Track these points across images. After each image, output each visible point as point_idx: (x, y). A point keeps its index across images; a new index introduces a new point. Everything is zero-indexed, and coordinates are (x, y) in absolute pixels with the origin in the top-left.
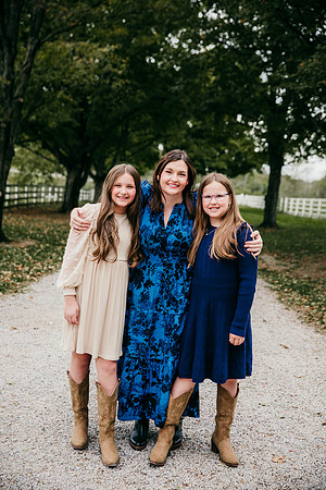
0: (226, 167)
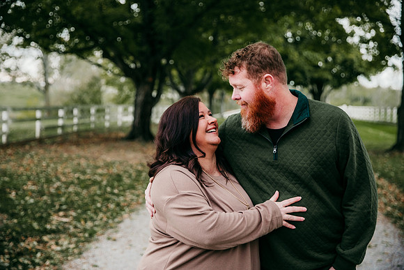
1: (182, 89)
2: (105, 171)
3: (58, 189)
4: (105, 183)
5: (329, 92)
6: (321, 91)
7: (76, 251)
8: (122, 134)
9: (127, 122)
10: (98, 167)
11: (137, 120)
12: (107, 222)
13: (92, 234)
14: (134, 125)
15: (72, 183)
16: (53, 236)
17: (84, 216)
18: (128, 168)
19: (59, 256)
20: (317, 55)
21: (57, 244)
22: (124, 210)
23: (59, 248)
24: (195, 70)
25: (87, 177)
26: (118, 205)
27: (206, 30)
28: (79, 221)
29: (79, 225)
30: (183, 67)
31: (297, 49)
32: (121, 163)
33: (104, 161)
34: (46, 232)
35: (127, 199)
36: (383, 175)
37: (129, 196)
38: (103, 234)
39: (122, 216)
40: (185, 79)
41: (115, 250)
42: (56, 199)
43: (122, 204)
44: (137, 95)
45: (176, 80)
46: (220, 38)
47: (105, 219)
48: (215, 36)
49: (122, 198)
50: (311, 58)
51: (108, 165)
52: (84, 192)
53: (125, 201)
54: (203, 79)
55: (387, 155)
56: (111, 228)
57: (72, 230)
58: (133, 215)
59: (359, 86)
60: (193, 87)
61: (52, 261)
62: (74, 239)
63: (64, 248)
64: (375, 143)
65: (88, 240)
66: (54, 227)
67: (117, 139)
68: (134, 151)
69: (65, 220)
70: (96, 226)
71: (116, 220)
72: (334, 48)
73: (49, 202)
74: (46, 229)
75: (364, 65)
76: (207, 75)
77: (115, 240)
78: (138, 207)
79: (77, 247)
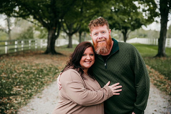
0: (130, 26)
1: (68, 31)
2: (36, 68)
3: (16, 76)
4: (36, 73)
5: (130, 32)
6: (126, 32)
7: (24, 103)
8: (43, 52)
9: (44, 46)
10: (33, 66)
11: (49, 45)
12: (37, 90)
13: (31, 95)
14: (48, 48)
15: (22, 73)
16: (14, 96)
17: (27, 88)
18: (46, 66)
19: (17, 105)
20: (125, 17)
21: (16, 100)
22: (44, 85)
23: (17, 102)
24: (74, 24)
25: (28, 70)
26: (42, 82)
27: (77, 7)
28: (25, 90)
29: (25, 92)
30: (68, 22)
31: (116, 14)
32: (42, 64)
33: (35, 63)
34: (11, 95)
35: (46, 80)
36: (153, 67)
37: (46, 78)
38: (35, 95)
39: (43, 87)
40: (69, 28)
41: (41, 102)
42: (15, 80)
43: (43, 82)
44: (49, 35)
45: (65, 28)
46: (84, 10)
47: (36, 89)
48: (82, 9)
49: (43, 80)
50: (122, 18)
51: (37, 65)
52: (27, 77)
53: (45, 81)
54: (76, 27)
55: (154, 59)
56: (39, 92)
57: (22, 93)
58: (48, 87)
59: (142, 29)
60: (73, 31)
61: (14, 108)
62: (23, 98)
63: (19, 102)
64: (149, 54)
65: (29, 98)
66: (14, 93)
67: (41, 54)
68: (48, 59)
69: (19, 89)
70: (32, 92)
71: (41, 89)
72: (132, 14)
73: (12, 82)
74: (11, 93)
75: (144, 21)
76: (79, 26)
77: (41, 98)
78: (51, 83)
79: (25, 101)
